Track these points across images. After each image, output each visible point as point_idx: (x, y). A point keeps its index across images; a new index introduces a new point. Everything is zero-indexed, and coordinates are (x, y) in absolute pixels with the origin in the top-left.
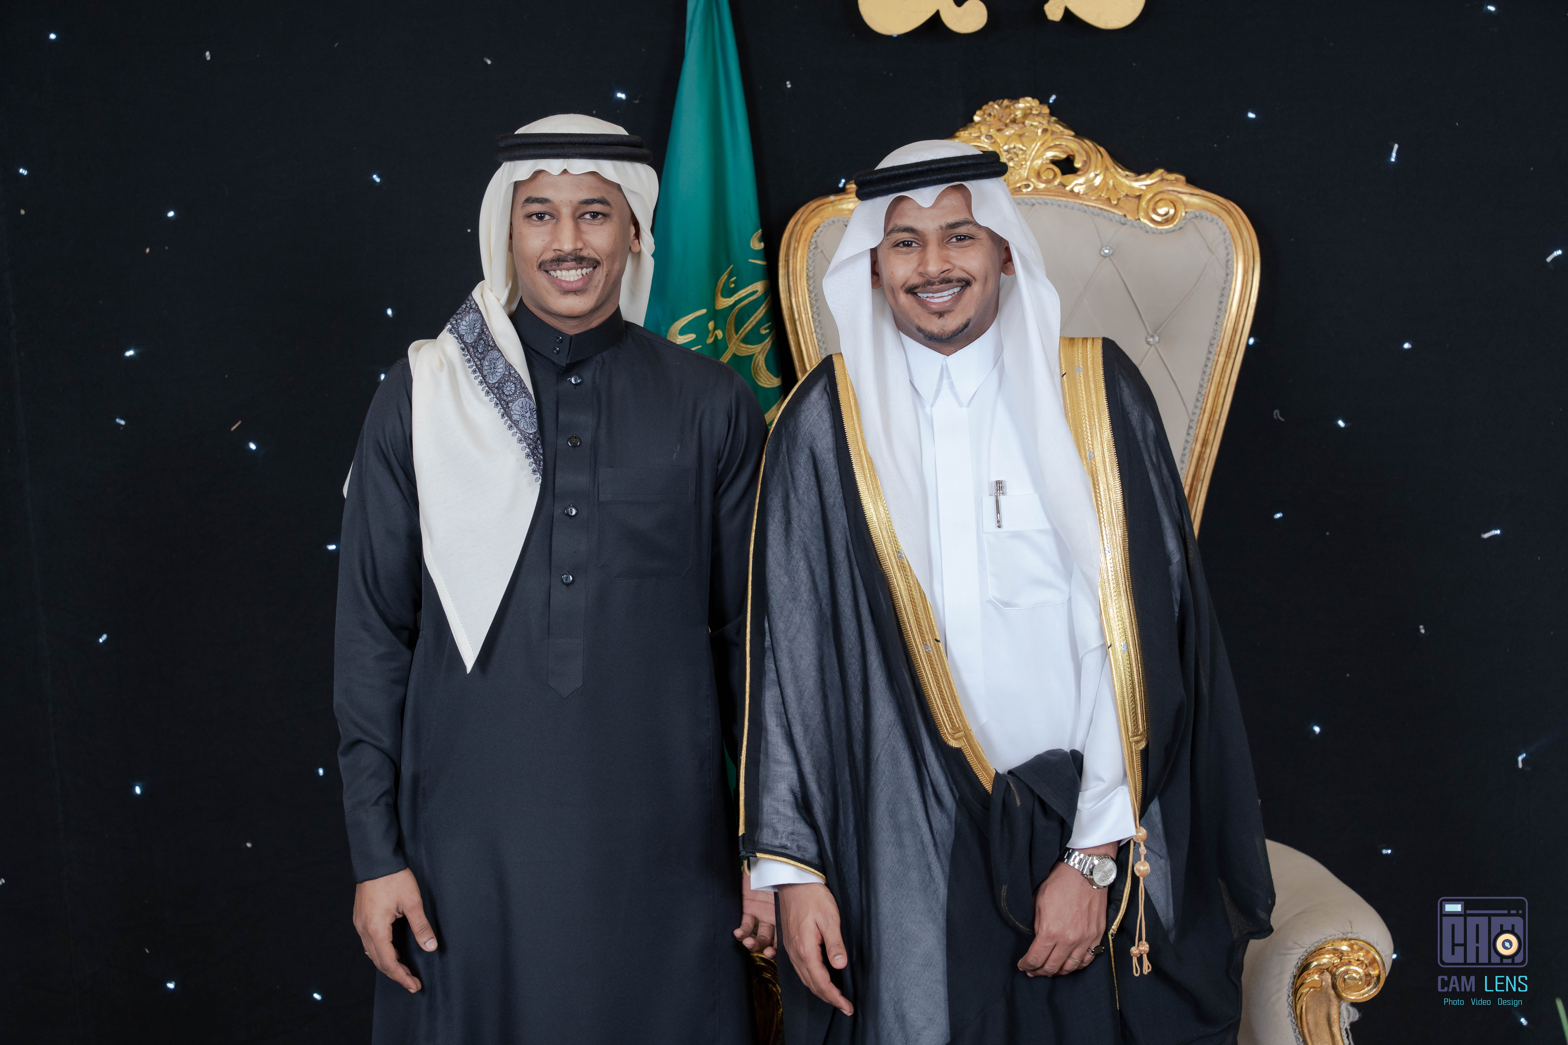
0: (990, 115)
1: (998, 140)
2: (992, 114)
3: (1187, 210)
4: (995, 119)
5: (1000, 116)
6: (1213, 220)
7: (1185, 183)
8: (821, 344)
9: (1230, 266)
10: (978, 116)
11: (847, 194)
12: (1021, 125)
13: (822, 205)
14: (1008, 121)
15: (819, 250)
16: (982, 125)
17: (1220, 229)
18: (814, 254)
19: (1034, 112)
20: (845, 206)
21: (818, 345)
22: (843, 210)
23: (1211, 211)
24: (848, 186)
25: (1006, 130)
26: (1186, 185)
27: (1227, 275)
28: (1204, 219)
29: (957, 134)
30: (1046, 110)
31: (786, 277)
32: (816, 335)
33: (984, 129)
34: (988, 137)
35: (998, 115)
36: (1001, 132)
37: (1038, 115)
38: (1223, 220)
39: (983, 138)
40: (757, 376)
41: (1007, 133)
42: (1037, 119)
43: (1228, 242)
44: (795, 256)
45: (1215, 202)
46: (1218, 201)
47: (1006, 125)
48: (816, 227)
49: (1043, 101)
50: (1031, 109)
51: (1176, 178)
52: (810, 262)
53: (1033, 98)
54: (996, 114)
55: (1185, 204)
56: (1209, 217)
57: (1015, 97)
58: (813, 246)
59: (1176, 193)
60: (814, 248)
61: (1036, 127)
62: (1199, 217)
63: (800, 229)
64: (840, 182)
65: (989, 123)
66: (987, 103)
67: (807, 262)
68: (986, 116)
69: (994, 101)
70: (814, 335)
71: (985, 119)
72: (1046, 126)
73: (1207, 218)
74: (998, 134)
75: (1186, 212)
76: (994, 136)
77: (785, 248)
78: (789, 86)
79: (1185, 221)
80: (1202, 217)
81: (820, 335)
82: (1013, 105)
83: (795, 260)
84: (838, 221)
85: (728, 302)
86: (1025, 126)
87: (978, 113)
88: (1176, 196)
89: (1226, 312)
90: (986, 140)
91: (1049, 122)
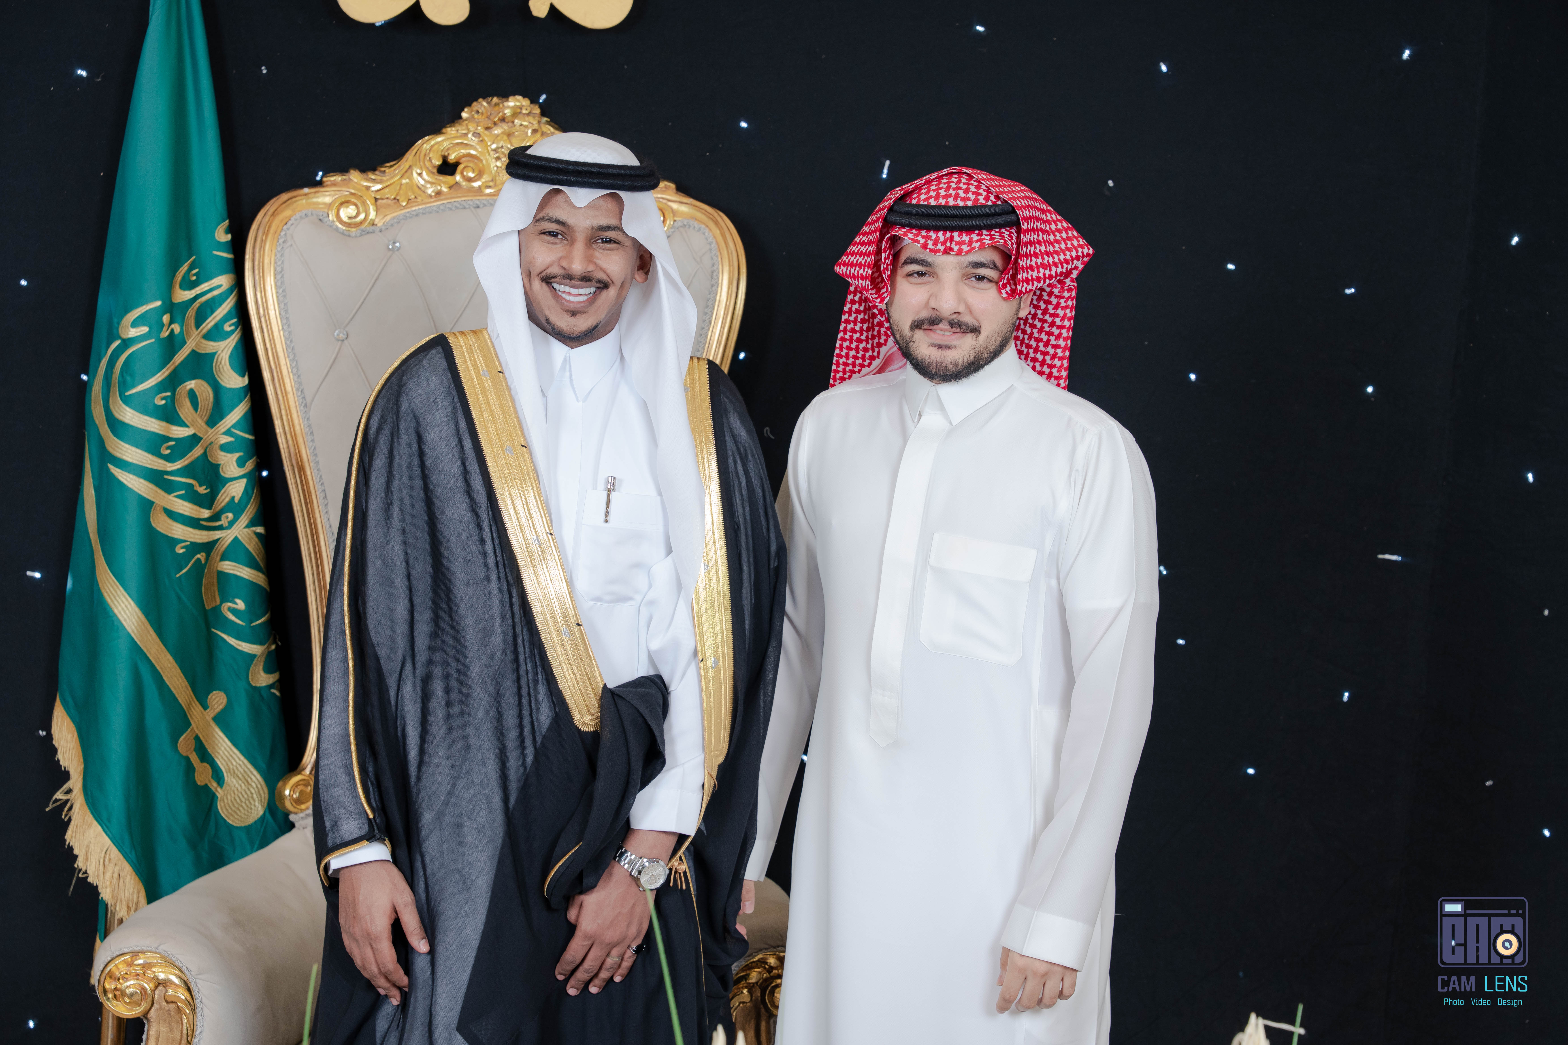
0: (478, 112)
1: (486, 139)
2: (480, 111)
3: (676, 219)
4: (483, 117)
5: (489, 114)
6: (700, 229)
7: (675, 191)
8: (288, 342)
9: (715, 277)
10: (466, 112)
11: (323, 187)
12: (510, 124)
13: (295, 197)
14: (496, 119)
15: (289, 244)
16: (469, 122)
17: (707, 239)
18: (283, 248)
19: (524, 111)
20: (320, 200)
21: (286, 343)
22: (318, 203)
23: (699, 221)
24: (325, 179)
25: (494, 128)
26: (677, 193)
27: (712, 286)
28: (691, 228)
29: (444, 130)
30: (537, 111)
31: (252, 271)
32: (284, 333)
33: (472, 127)
34: (475, 135)
35: (487, 112)
36: (490, 131)
37: (528, 114)
38: (710, 230)
39: (470, 135)
40: (219, 374)
41: (496, 132)
42: (527, 119)
43: (713, 253)
44: (262, 249)
45: (703, 211)
46: (706, 211)
47: (495, 124)
48: (287, 219)
49: (534, 101)
50: (521, 108)
51: (665, 185)
52: (278, 256)
53: (524, 97)
54: (484, 111)
55: (674, 213)
56: (696, 226)
57: (505, 95)
58: (282, 240)
59: (665, 201)
60: (284, 242)
61: (526, 127)
62: (687, 226)
63: (269, 220)
64: (317, 175)
65: (477, 120)
66: (476, 100)
67: (276, 255)
68: (473, 113)
69: (484, 98)
70: (282, 332)
71: (473, 116)
72: (536, 126)
73: (694, 227)
74: (486, 132)
75: (675, 221)
76: (482, 134)
77: (253, 240)
78: (265, 72)
79: (673, 230)
80: (690, 226)
81: (287, 332)
82: (502, 103)
83: (262, 253)
84: (312, 214)
85: (188, 295)
86: (515, 126)
87: (466, 109)
88: (666, 204)
89: (710, 324)
90: (473, 138)
91: (539, 122)
